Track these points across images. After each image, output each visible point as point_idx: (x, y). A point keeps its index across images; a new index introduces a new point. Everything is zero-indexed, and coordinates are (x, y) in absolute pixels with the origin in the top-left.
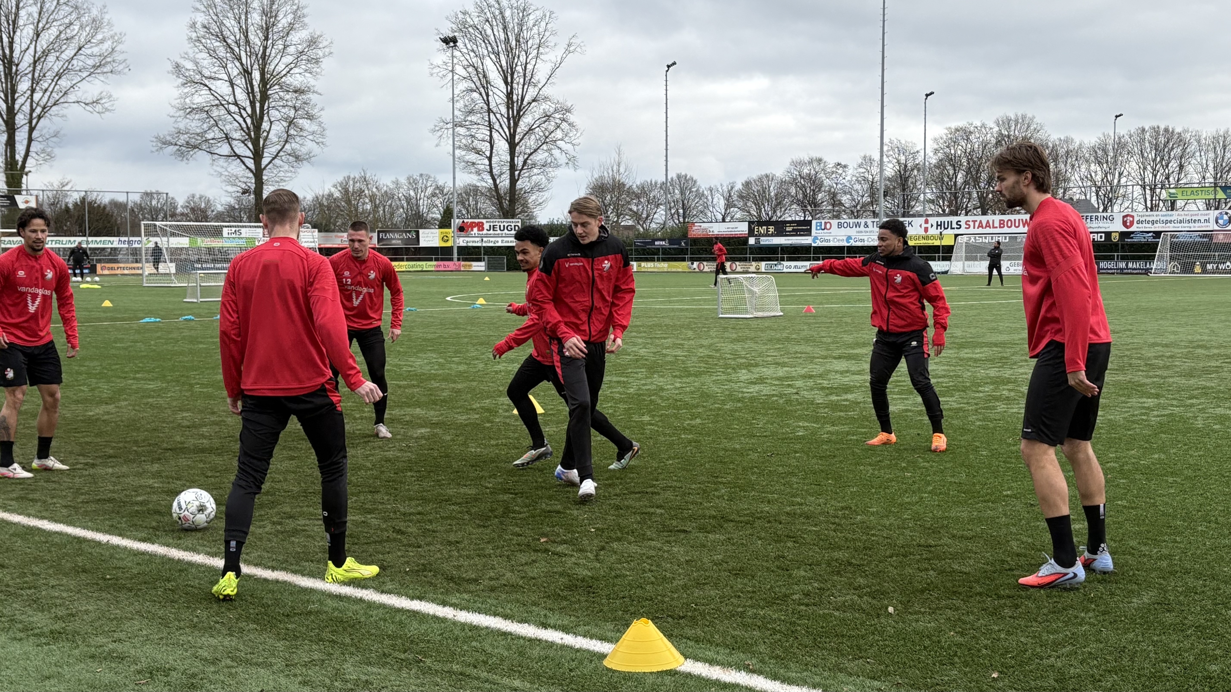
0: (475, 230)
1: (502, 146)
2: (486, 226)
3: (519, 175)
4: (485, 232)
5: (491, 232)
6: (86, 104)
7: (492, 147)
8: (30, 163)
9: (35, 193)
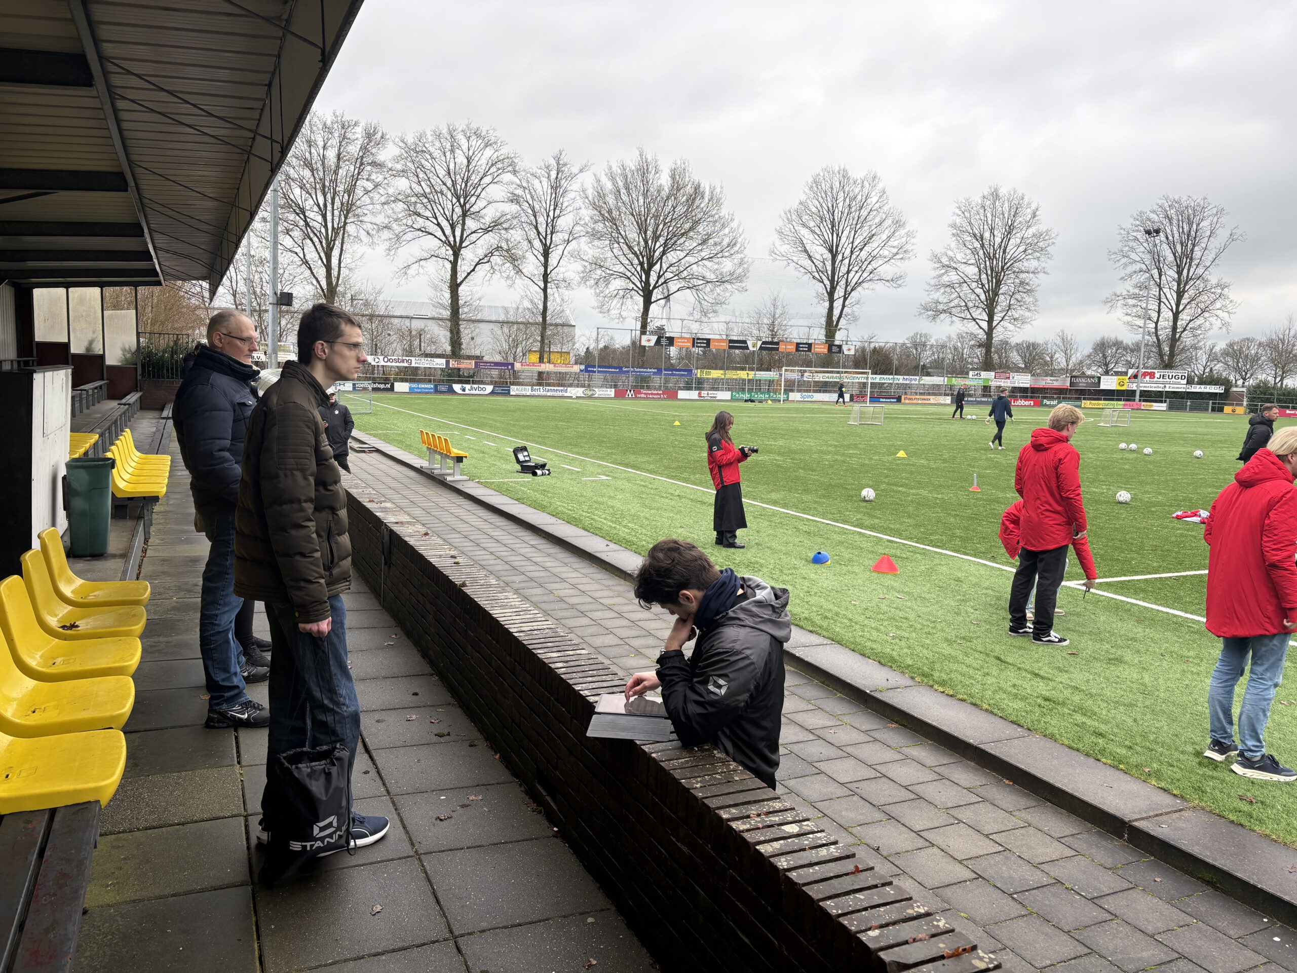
0: (1148, 378)
1: (1167, 314)
2: (1157, 375)
3: (1180, 336)
4: (1156, 379)
5: (1161, 380)
6: (888, 281)
7: (1159, 316)
8: (843, 322)
9: (854, 343)
